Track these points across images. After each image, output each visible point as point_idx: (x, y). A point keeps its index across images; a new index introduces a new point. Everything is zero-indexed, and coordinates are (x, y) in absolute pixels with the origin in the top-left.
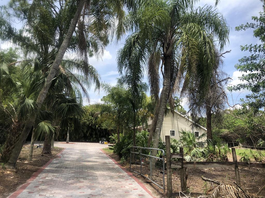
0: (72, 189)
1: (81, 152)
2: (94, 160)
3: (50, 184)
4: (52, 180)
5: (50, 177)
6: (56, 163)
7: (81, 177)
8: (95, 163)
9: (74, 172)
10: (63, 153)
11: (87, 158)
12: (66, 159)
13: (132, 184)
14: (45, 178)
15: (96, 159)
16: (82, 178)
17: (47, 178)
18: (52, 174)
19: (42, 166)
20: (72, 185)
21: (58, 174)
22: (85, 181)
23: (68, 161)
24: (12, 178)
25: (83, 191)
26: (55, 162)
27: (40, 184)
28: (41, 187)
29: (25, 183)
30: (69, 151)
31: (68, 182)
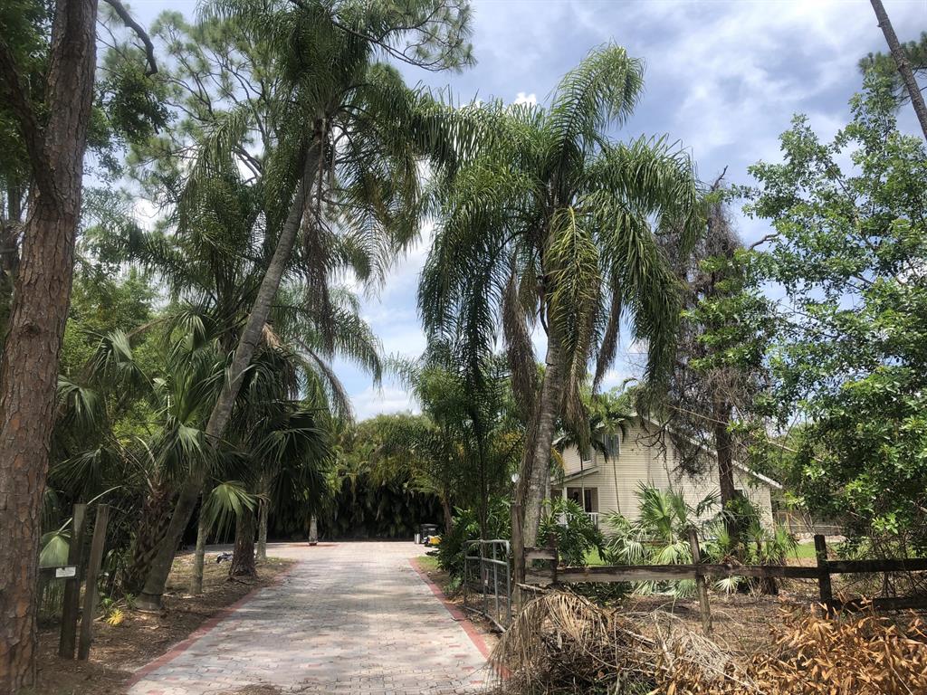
0: (295, 648)
1: (347, 570)
2: (377, 588)
3: (246, 640)
4: (251, 633)
5: (247, 626)
6: (268, 599)
7: (326, 624)
8: (377, 596)
9: (311, 615)
10: (293, 572)
11: (359, 583)
12: (298, 587)
13: (452, 637)
14: (235, 628)
15: (386, 585)
16: (326, 627)
17: (238, 630)
18: (254, 622)
19: (228, 604)
20: (299, 641)
21: (270, 621)
22: (332, 633)
23: (300, 592)
24: (154, 628)
25: (322, 651)
26: (265, 595)
27: (222, 641)
28: (221, 646)
29: (185, 639)
30: (311, 567)
31: (291, 636)
